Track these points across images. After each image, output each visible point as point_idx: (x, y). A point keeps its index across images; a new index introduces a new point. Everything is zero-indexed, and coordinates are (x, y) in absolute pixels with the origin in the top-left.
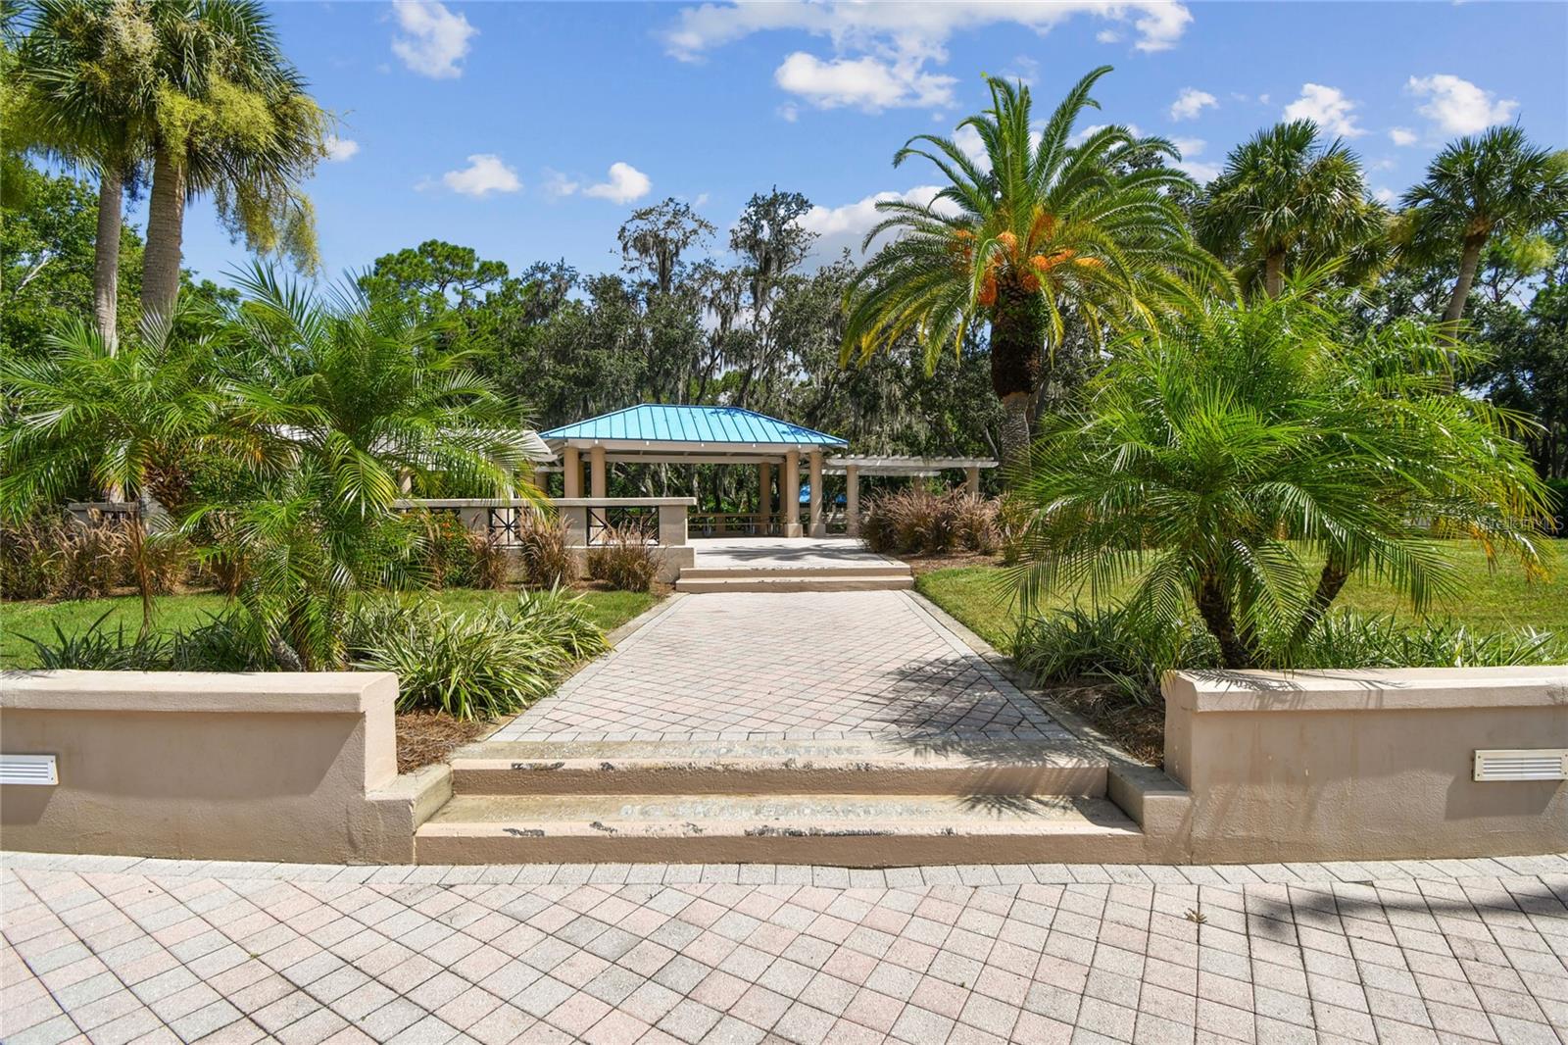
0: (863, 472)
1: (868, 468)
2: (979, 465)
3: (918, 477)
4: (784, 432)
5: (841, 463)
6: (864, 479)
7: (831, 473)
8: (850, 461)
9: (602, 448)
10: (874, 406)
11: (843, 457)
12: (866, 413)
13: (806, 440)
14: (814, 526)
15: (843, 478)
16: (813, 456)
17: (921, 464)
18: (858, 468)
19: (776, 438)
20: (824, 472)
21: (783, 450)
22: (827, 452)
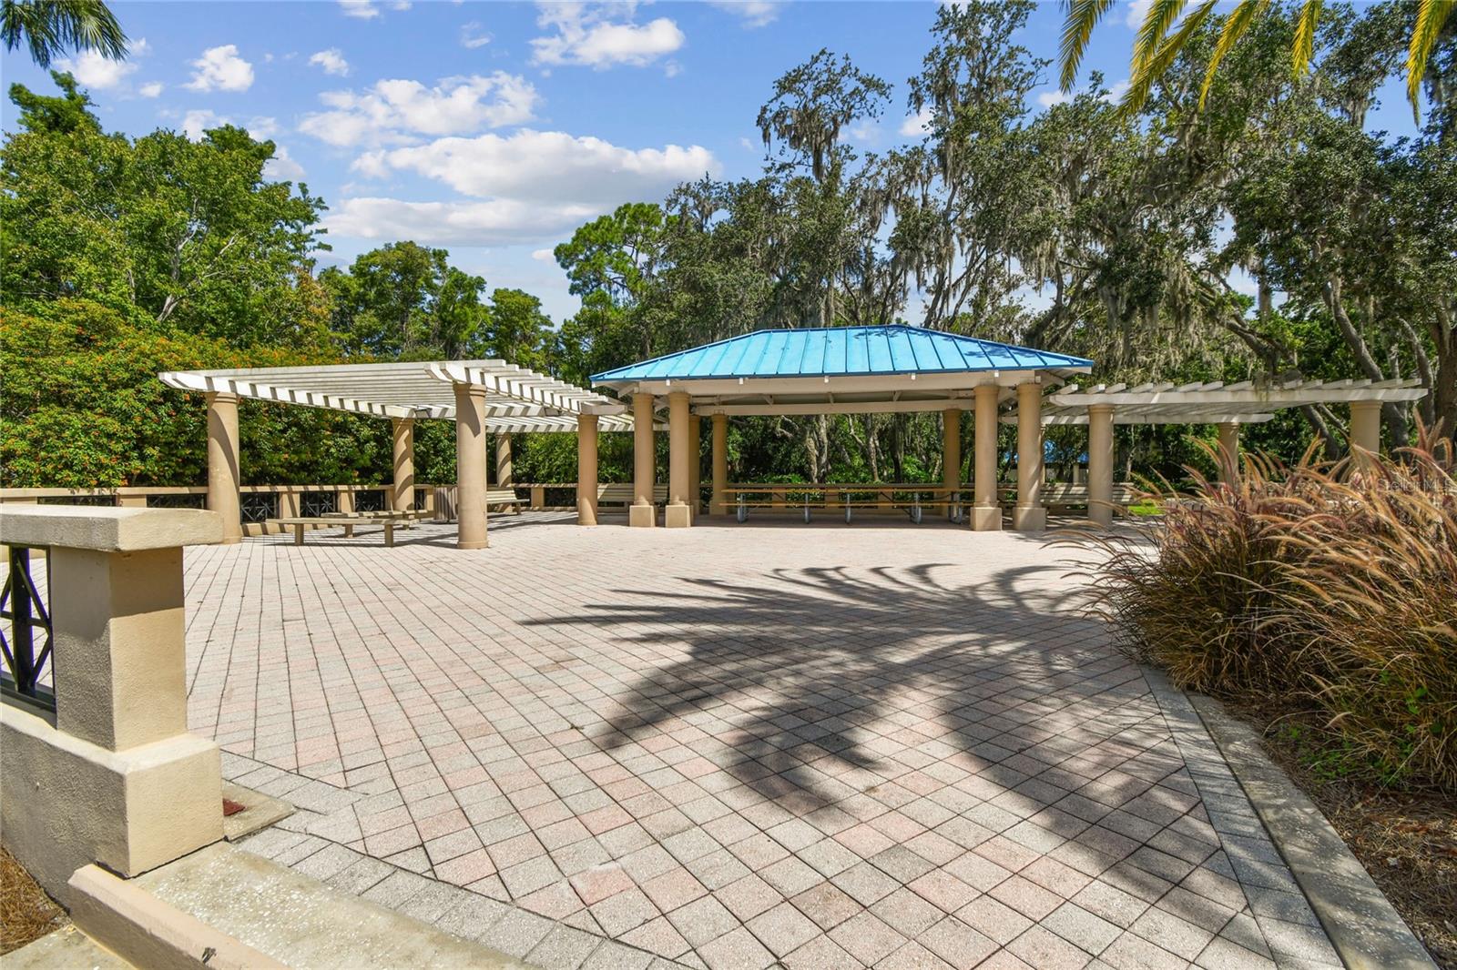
0: (1121, 419)
1: (1131, 409)
2: (1381, 395)
3: (1229, 425)
4: (972, 354)
5: (1080, 400)
6: (1121, 430)
7: (1064, 420)
8: (1098, 396)
9: (684, 393)
10: (1149, 294)
11: (1081, 390)
12: (1131, 308)
13: (1011, 363)
14: (1024, 511)
15: (1085, 429)
16: (1025, 390)
17: (1249, 397)
18: (1112, 409)
19: (954, 362)
20: (1049, 420)
21: (971, 381)
22: (1052, 382)
